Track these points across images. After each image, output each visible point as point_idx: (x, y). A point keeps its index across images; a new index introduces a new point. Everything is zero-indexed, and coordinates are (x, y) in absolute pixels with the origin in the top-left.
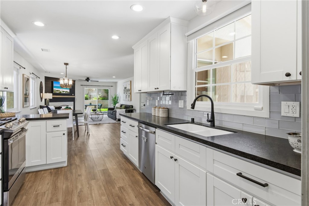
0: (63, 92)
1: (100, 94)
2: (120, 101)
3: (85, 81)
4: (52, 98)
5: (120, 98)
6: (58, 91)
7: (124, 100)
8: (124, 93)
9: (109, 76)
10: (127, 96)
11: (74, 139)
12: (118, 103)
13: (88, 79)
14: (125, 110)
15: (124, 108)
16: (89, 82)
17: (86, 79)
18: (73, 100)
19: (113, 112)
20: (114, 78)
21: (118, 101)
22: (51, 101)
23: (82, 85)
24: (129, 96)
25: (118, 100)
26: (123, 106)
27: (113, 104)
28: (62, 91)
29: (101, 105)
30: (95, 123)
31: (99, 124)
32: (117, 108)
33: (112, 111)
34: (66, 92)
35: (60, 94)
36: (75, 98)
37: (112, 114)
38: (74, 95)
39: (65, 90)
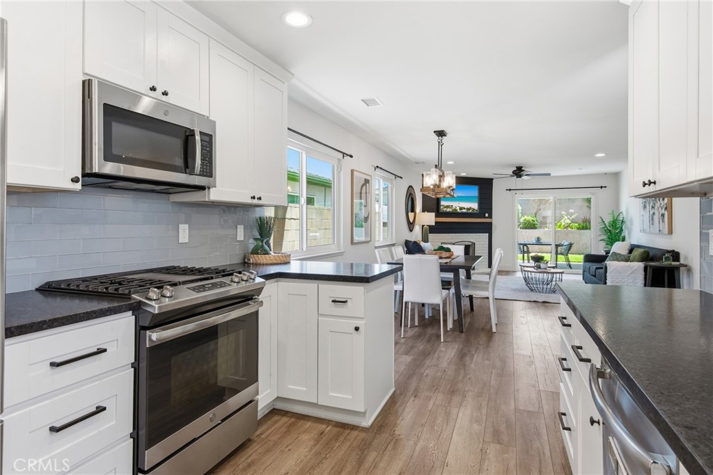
0: (461, 209)
1: (572, 214)
2: (629, 234)
3: (512, 176)
4: (434, 224)
5: (632, 224)
6: (448, 207)
7: (644, 231)
8: (645, 207)
9: (584, 153)
10: (656, 218)
11: (444, 339)
12: (624, 240)
13: (518, 172)
14: (641, 265)
15: (637, 257)
16: (524, 178)
17: (514, 172)
18: (487, 228)
19: (597, 268)
20: (600, 160)
21: (625, 233)
22: (434, 229)
23: (510, 190)
24: (663, 215)
25: (622, 230)
26: (637, 252)
27: (603, 244)
28: (458, 208)
29: (571, 245)
30: (535, 296)
31: (544, 302)
32: (617, 257)
33: (594, 266)
34: (468, 209)
35: (454, 214)
36: (491, 223)
37: (595, 276)
38: (490, 216)
39: (466, 205)
